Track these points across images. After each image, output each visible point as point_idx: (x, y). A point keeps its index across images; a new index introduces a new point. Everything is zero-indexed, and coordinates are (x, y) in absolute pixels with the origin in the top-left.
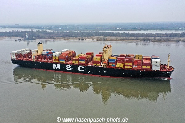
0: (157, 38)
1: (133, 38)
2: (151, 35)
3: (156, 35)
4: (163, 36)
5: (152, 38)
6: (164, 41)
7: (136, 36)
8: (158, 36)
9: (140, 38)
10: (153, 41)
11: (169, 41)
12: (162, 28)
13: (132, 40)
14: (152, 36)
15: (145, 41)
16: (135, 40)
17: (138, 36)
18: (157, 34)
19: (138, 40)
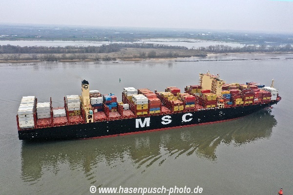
0: (68, 55)
1: (26, 55)
2: (58, 50)
3: (67, 50)
4: (76, 52)
5: (60, 55)
6: (78, 60)
7: (33, 53)
8: (69, 52)
9: (39, 55)
10: (61, 60)
11: (86, 60)
12: (74, 37)
13: (25, 61)
14: (59, 52)
15: (48, 61)
16: (32, 59)
17: (36, 53)
18: (67, 48)
19: (36, 59)
